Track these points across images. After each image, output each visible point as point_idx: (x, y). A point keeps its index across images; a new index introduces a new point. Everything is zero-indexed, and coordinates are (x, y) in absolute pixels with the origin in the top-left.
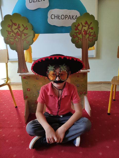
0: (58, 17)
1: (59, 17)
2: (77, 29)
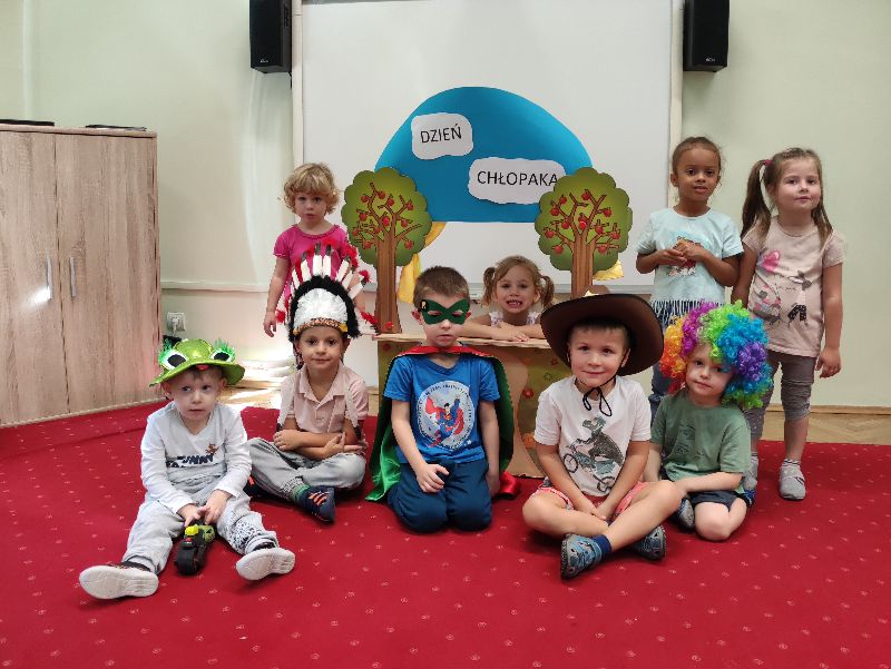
0: (498, 178)
1: (501, 177)
2: (556, 211)
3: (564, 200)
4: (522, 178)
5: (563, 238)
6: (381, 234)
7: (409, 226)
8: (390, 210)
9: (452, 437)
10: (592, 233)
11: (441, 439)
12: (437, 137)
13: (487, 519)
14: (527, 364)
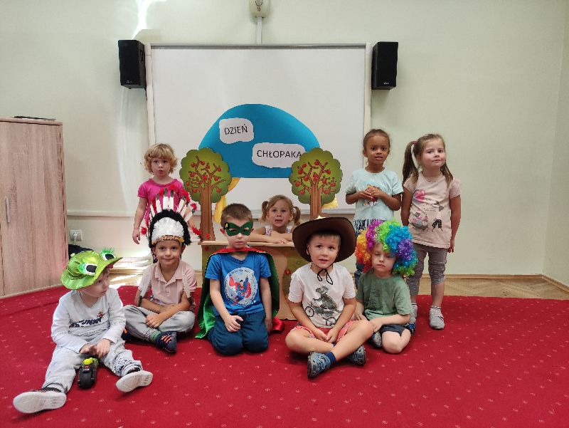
0: (269, 154)
2: (301, 172)
3: (305, 166)
4: (281, 154)
5: (305, 186)
6: (202, 185)
7: (219, 180)
8: (208, 171)
9: (245, 299)
10: (321, 183)
11: (239, 300)
12: (234, 131)
13: (266, 345)
14: (287, 256)
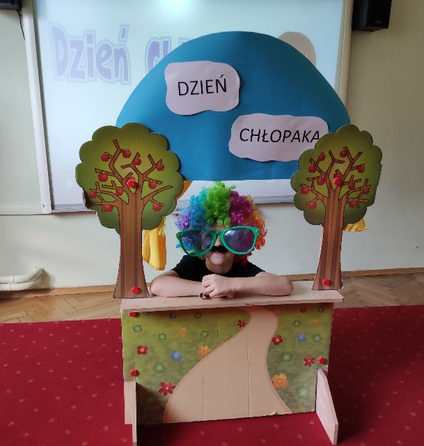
0: (261, 136)
1: (265, 134)
2: (314, 169)
3: (322, 158)
4: (285, 135)
5: (317, 193)
6: (124, 197)
7: (158, 187)
8: (136, 170)
12: (198, 89)
